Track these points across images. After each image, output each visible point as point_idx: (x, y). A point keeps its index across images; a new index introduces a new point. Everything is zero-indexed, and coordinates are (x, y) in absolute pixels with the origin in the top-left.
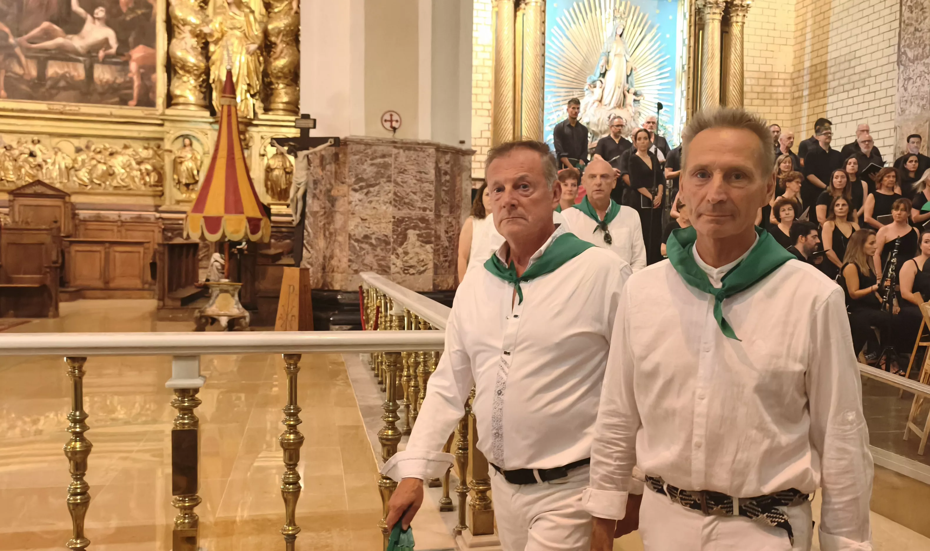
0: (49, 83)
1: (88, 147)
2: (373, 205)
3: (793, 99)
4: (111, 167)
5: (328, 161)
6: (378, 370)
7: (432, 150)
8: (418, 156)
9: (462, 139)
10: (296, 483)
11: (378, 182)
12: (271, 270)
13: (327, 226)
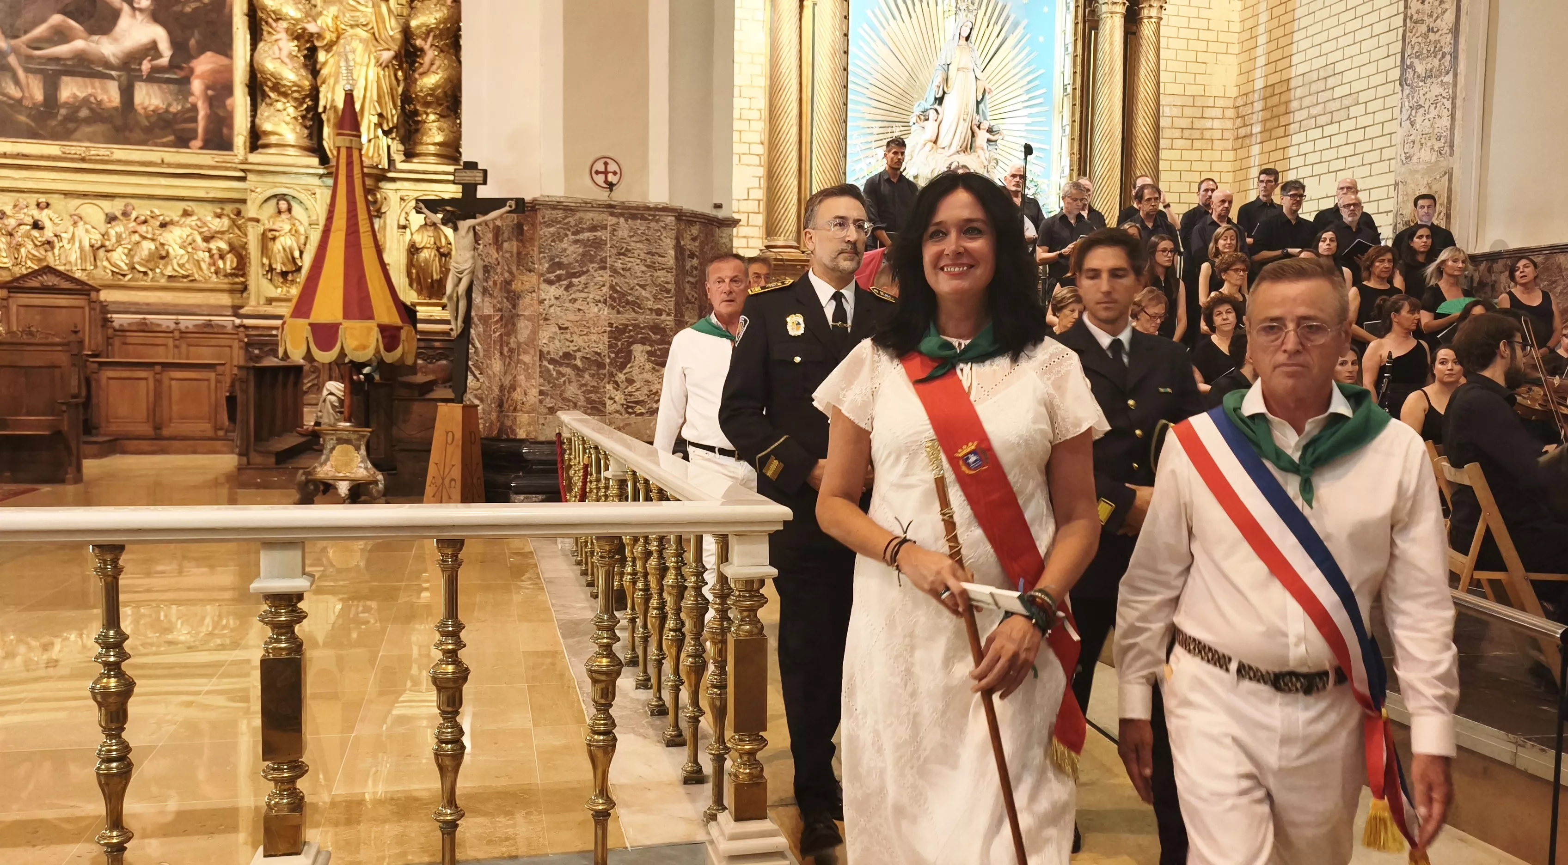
0: (63, 111)
1: (125, 214)
2: (577, 305)
3: (1238, 138)
4: (162, 245)
5: (506, 235)
6: (587, 564)
7: (670, 219)
8: (649, 228)
9: (718, 202)
10: (457, 741)
11: (585, 269)
12: (417, 408)
13: (505, 338)
